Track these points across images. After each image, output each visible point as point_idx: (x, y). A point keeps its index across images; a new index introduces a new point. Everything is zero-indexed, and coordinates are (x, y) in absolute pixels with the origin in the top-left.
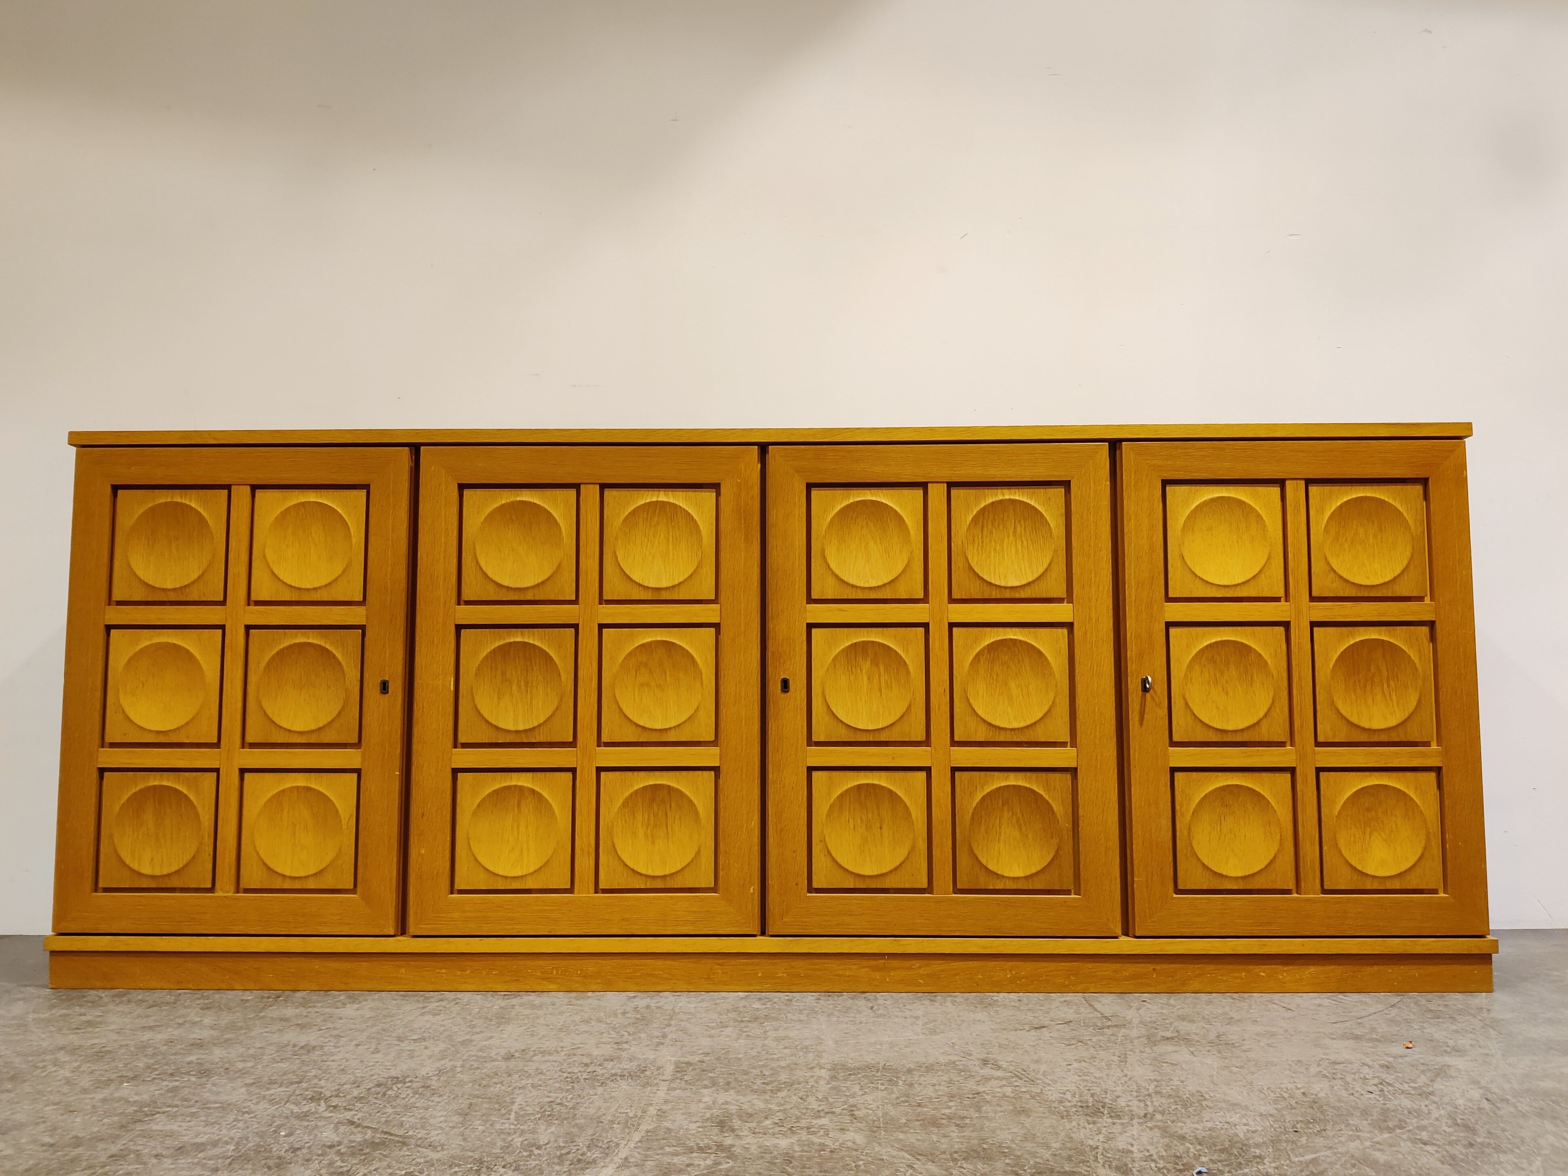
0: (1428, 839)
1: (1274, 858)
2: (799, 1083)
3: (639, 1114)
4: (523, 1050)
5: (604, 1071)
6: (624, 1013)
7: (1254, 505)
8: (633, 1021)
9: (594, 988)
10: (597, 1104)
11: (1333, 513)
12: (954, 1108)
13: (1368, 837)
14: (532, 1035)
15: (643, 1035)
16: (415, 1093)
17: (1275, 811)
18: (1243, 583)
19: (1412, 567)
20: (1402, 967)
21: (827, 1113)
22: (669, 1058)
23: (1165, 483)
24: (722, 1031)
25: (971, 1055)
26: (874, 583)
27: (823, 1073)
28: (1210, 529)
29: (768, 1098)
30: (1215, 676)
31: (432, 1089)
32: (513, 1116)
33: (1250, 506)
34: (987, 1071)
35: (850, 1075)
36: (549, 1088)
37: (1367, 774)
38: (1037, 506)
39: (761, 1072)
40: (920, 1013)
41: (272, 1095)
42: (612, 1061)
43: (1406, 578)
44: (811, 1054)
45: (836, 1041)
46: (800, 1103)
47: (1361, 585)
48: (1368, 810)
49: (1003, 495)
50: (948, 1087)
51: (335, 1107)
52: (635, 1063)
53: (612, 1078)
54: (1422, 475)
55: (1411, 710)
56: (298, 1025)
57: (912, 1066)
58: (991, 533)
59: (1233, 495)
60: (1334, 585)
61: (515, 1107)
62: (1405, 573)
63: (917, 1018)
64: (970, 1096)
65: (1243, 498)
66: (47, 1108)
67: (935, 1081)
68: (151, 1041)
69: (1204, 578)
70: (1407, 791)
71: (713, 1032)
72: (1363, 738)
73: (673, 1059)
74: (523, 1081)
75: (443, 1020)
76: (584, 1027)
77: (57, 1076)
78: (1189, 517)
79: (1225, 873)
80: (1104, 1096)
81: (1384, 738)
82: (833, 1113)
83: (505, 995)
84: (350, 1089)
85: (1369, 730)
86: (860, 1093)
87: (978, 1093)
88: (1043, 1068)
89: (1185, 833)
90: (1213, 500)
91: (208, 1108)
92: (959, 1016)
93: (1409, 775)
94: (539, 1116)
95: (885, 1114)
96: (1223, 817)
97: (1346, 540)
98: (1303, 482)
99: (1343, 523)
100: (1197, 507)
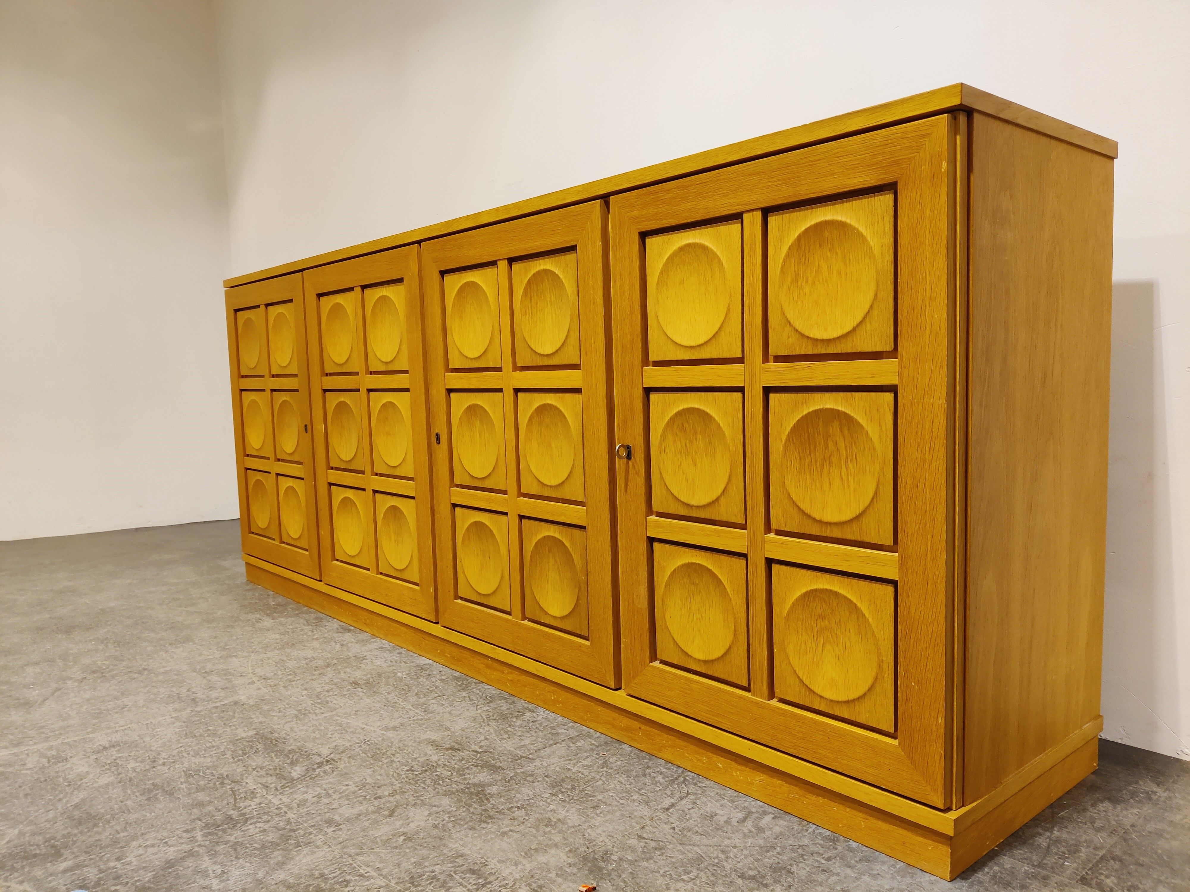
0: (880, 667)
1: (730, 648)
7: (715, 250)
11: (790, 249)
13: (820, 649)
17: (730, 599)
18: (706, 343)
19: (875, 312)
20: (848, 810)
23: (644, 235)
26: (476, 355)
28: (682, 282)
30: (686, 445)
33: (712, 251)
37: (819, 574)
38: (559, 275)
43: (868, 326)
47: (817, 340)
48: (822, 617)
49: (540, 265)
54: (888, 178)
55: (867, 501)
58: (537, 304)
59: (697, 240)
60: (791, 340)
62: (867, 320)
65: (707, 242)
69: (674, 339)
70: (859, 604)
72: (815, 530)
78: (662, 272)
79: (689, 653)
81: (836, 533)
85: (820, 522)
89: (660, 603)
90: (681, 249)
93: (862, 583)
96: (692, 596)
97: (807, 281)
98: (759, 214)
99: (803, 260)
100: (668, 258)
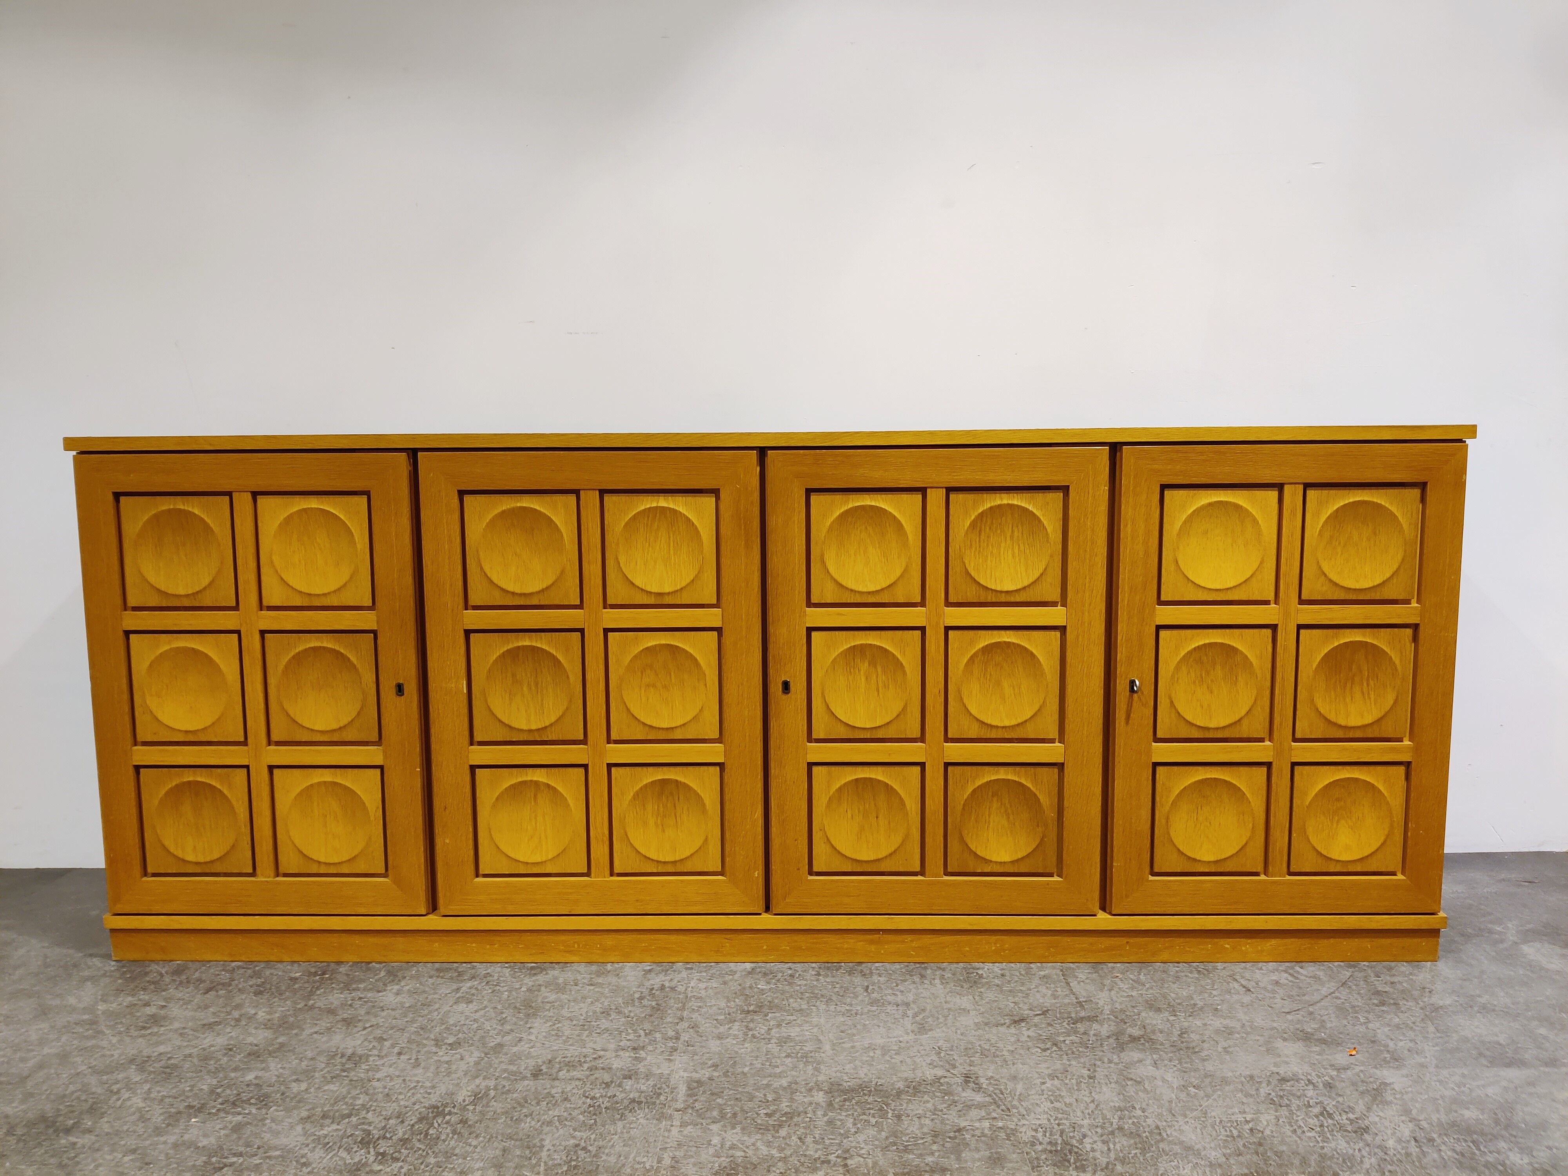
0: (1391, 826)
1: (1246, 844)
2: (799, 1115)
3: (655, 1165)
4: (550, 1061)
5: (623, 1095)
6: (641, 998)
7: (1250, 510)
8: (648, 1011)
9: (613, 960)
10: (618, 1148)
11: (1329, 517)
12: (937, 1154)
13: (1335, 825)
14: (557, 1035)
15: (658, 1035)
16: (454, 1132)
17: (1250, 802)
18: (1235, 587)
19: (1402, 570)
20: (1356, 940)
21: (823, 1162)
22: (682, 1073)
23: (1164, 487)
24: (730, 1028)
25: (954, 1067)
26: (872, 588)
27: (820, 1097)
28: (1206, 532)
29: (770, 1138)
30: (1201, 676)
31: (470, 1126)
32: (542, 1169)
33: (1247, 510)
34: (968, 1094)
35: (845, 1100)
36: (574, 1124)
37: (1340, 767)
38: (1035, 511)
39: (765, 1095)
40: (911, 997)
41: (326, 1136)
42: (630, 1078)
43: (1395, 580)
44: (811, 1067)
45: (834, 1045)
46: (799, 1147)
47: (1350, 589)
48: (1338, 800)
49: (1002, 499)
50: (933, 1120)
51: (383, 1154)
52: (651, 1083)
53: (631, 1107)
54: (1422, 479)
55: (1388, 708)
56: (344, 1020)
57: (901, 1085)
58: (989, 537)
59: (1231, 499)
60: (1324, 588)
61: (544, 1154)
62: (1395, 577)
63: (907, 1004)
64: (952, 1134)
65: (1241, 502)
66: (126, 1159)
67: (920, 1111)
68: (212, 1049)
69: (1197, 582)
70: (1376, 784)
71: (722, 1029)
72: (1340, 734)
73: (686, 1075)
74: (550, 1112)
75: (476, 1012)
76: (604, 1023)
77: (131, 1107)
78: (1185, 522)
79: (1198, 858)
80: (1071, 1134)
81: (1358, 734)
82: (829, 1162)
83: (532, 968)
84: (396, 1125)
85: (1346, 727)
86: (853, 1130)
87: (959, 1130)
88: (1020, 1088)
89: (1164, 821)
90: (1210, 504)
91: (269, 1157)
92: (946, 1002)
93: (1379, 768)
94: (565, 1168)
95: (875, 1164)
96: (1199, 808)
97: (1340, 543)
98: (1301, 487)
99: (1338, 527)
100: (1194, 511)
